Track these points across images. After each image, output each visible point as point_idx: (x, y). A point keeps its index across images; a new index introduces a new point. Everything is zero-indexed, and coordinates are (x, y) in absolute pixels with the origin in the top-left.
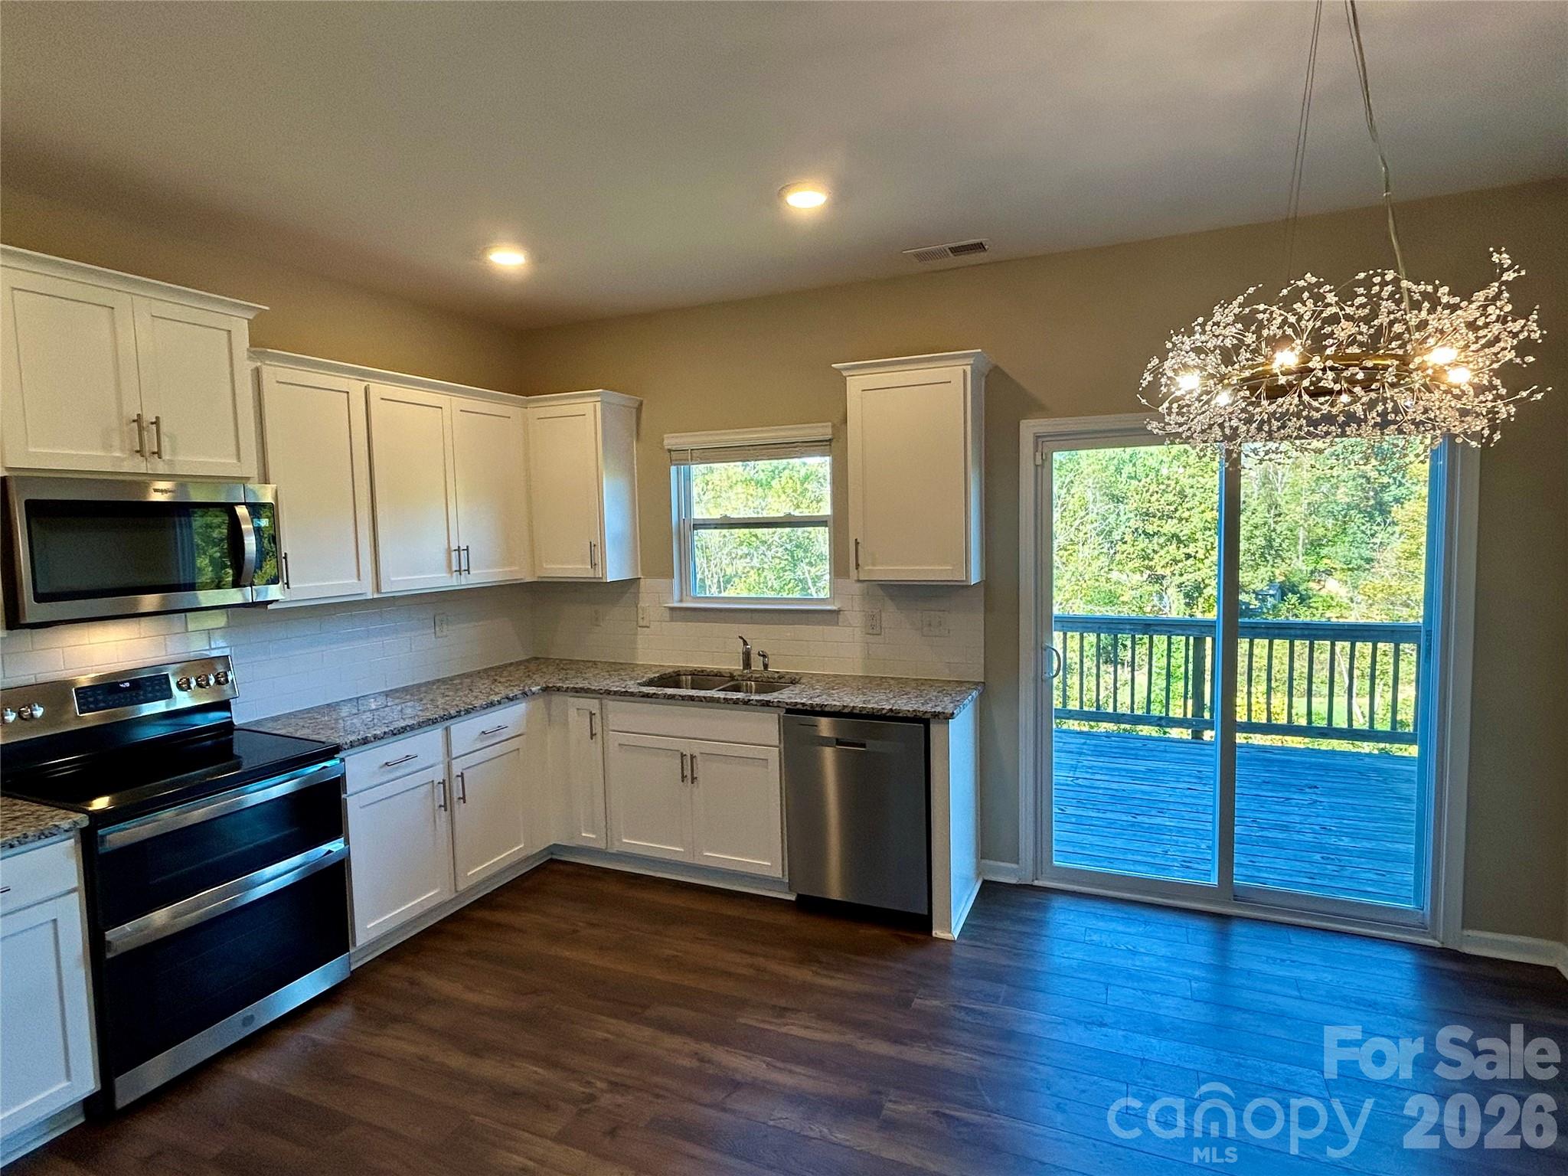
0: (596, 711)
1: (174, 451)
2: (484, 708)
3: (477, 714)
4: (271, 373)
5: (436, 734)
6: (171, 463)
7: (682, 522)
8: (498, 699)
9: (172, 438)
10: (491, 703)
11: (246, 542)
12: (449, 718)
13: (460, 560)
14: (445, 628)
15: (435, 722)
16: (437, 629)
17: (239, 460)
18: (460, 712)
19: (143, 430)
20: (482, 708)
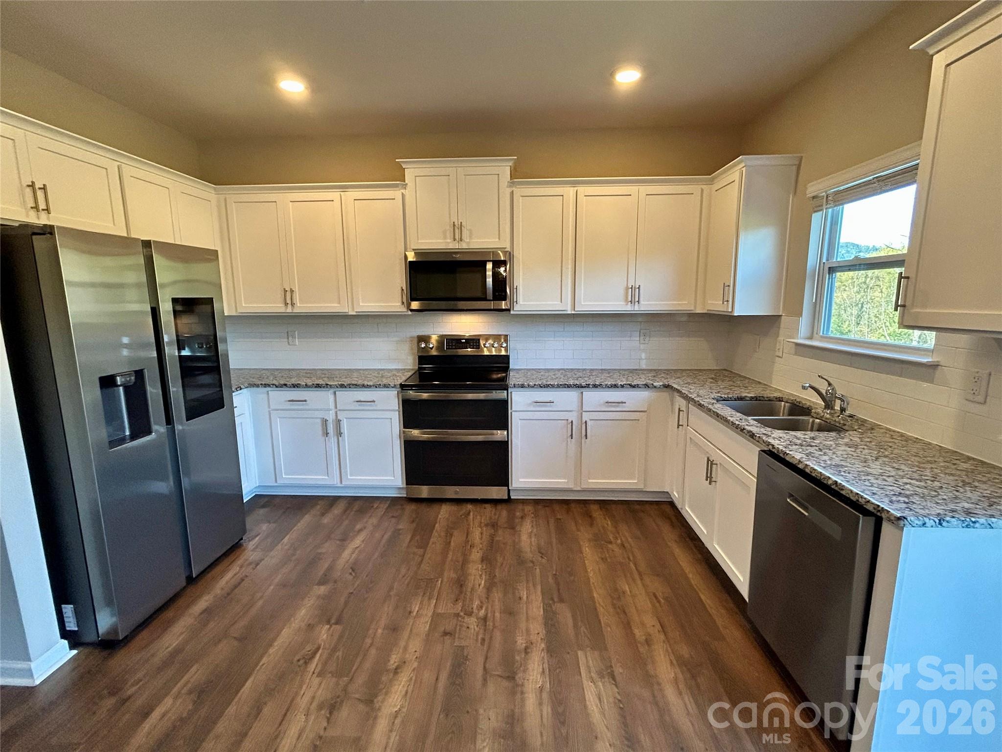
0: (683, 408)
1: (470, 237)
2: (608, 387)
3: (602, 390)
4: (519, 191)
5: (573, 394)
6: (468, 243)
7: (822, 265)
8: (622, 384)
9: (470, 231)
10: (615, 385)
11: (487, 280)
12: (580, 387)
13: (633, 295)
14: (647, 339)
15: (569, 386)
16: (642, 338)
17: (499, 239)
18: (589, 385)
19: (457, 229)
20: (607, 387)
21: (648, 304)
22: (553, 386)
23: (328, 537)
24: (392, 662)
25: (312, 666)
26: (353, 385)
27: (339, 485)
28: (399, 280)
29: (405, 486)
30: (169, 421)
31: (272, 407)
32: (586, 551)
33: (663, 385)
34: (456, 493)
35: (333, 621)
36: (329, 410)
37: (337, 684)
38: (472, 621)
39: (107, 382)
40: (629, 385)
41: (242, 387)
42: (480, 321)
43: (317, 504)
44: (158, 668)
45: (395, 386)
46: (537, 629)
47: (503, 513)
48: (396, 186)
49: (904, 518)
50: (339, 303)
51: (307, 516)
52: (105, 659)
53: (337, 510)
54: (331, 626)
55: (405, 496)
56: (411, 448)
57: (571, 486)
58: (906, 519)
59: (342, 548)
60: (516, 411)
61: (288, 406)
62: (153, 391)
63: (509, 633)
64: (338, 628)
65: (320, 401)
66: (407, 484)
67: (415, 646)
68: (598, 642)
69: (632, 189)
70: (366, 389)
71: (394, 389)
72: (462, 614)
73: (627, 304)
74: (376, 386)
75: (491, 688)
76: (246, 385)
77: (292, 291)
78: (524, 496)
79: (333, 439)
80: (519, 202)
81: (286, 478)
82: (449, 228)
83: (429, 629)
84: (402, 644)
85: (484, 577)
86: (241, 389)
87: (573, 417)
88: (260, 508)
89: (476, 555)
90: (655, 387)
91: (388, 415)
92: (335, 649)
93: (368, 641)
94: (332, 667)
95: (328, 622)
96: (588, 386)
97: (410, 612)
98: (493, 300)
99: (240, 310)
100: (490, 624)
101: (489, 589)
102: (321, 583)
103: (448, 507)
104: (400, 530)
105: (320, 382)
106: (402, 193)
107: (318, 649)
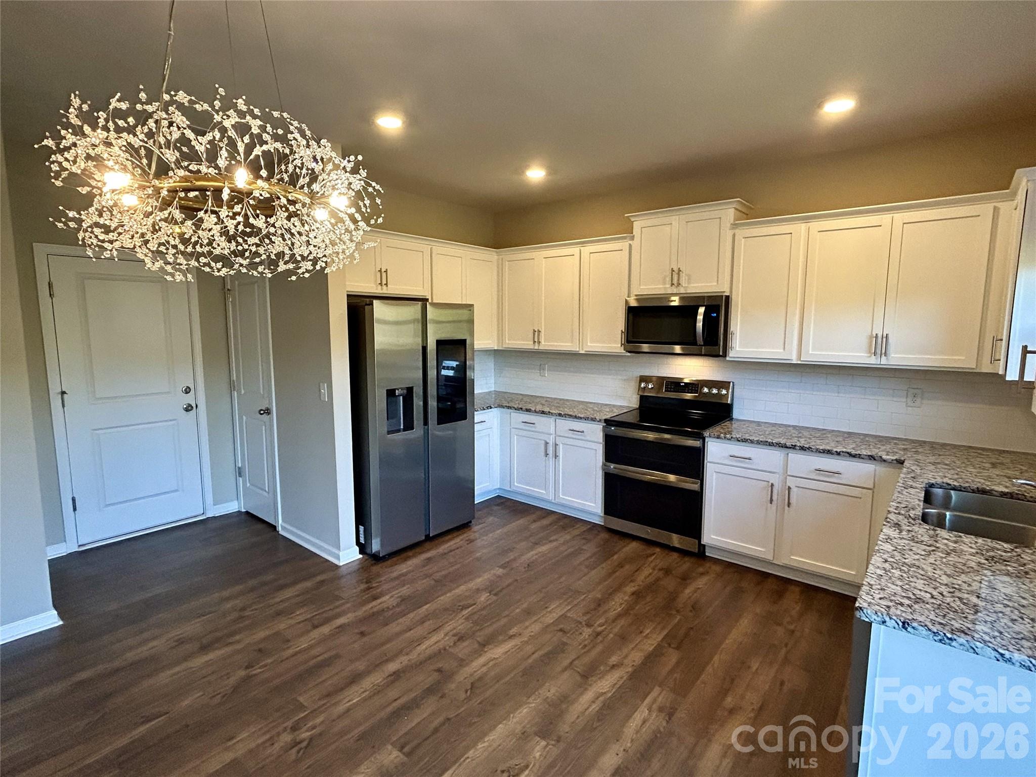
1: (688, 283)
2: (820, 452)
3: (813, 454)
4: (741, 233)
6: (686, 288)
8: (839, 450)
9: (689, 276)
10: (829, 451)
11: (697, 324)
12: (785, 446)
13: (880, 344)
14: (919, 400)
15: (771, 444)
16: (909, 400)
17: (718, 283)
18: (795, 446)
19: (676, 274)
20: (818, 451)
21: (897, 358)
22: (752, 442)
23: (527, 539)
24: (511, 631)
25: (465, 612)
26: (568, 415)
27: (553, 501)
28: (620, 323)
29: (602, 514)
30: (426, 423)
31: (512, 426)
32: (744, 622)
33: (896, 460)
34: (648, 533)
35: (493, 592)
36: (552, 434)
37: (471, 628)
38: (587, 631)
39: (391, 393)
40: (848, 453)
41: (492, 406)
42: (705, 365)
43: (533, 513)
44: (392, 579)
45: (600, 421)
46: (637, 657)
47: (687, 564)
48: (624, 238)
49: (861, 608)
50: (572, 343)
51: (522, 519)
52: (372, 565)
53: (545, 522)
54: (490, 595)
55: (603, 524)
56: (610, 481)
57: (769, 557)
58: (862, 610)
59: (532, 548)
60: (710, 462)
61: (522, 426)
62: (418, 403)
63: (608, 651)
64: (495, 598)
65: (546, 424)
66: (605, 514)
67: (536, 628)
68: (682, 689)
69: (885, 219)
70: (578, 420)
71: (599, 423)
72: (584, 623)
73: (870, 356)
74: (586, 419)
75: (566, 675)
76: (496, 406)
77: (539, 331)
78: (719, 555)
79: (551, 460)
80: (741, 243)
81: (518, 485)
82: (669, 273)
83: (552, 623)
84: (527, 623)
85: (623, 606)
86: (491, 408)
87: (775, 479)
88: (495, 505)
89: (630, 589)
90: (885, 461)
91: (593, 446)
92: (484, 608)
93: (506, 613)
94: (476, 617)
95: (490, 592)
96: (793, 447)
97: (546, 608)
98: (704, 345)
99: (504, 346)
100: (600, 638)
101: (619, 616)
102: (503, 567)
103: (638, 544)
104: (583, 549)
105: (547, 409)
106: (630, 244)
107: (475, 604)
